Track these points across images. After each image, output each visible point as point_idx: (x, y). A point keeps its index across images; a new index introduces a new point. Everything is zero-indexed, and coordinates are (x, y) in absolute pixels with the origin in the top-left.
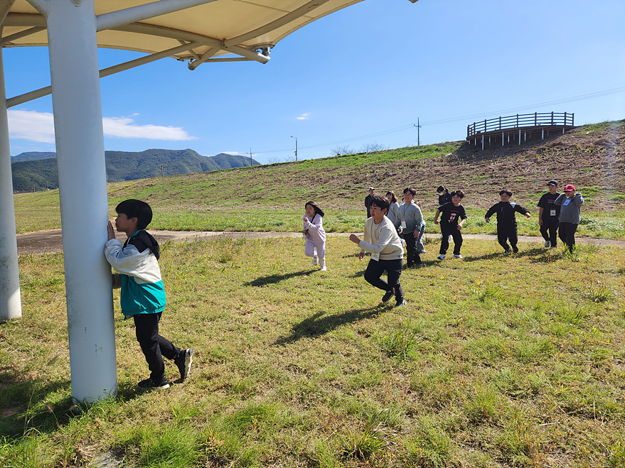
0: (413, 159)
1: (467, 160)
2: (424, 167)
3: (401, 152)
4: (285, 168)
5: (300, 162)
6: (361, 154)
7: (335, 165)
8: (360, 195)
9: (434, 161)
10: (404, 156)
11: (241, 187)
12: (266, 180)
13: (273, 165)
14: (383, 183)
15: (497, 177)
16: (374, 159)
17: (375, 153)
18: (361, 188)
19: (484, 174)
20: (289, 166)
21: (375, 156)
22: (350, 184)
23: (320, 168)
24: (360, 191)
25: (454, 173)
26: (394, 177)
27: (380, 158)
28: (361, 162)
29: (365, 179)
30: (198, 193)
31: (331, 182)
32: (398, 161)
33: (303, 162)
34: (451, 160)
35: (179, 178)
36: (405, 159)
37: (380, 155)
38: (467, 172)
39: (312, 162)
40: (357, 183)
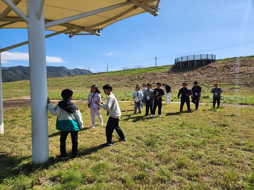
0: (154, 72)
1: (175, 72)
2: (158, 75)
3: (149, 69)
4: (103, 75)
5: (109, 72)
6: (133, 69)
7: (123, 73)
8: (133, 86)
9: (162, 72)
10: (151, 70)
11: (85, 82)
12: (95, 79)
13: (98, 73)
14: (142, 81)
15: (186, 79)
16: (139, 71)
17: (139, 69)
18: (133, 83)
19: (181, 78)
20: (104, 74)
21: (139, 70)
22: (129, 81)
23: (117, 75)
24: (133, 84)
25: (170, 77)
26: (147, 79)
28: (133, 72)
29: (135, 79)
30: (67, 84)
31: (122, 80)
32: (148, 72)
33: (110, 72)
34: (169, 72)
35: (59, 78)
36: (151, 71)
37: (141, 70)
38: (175, 77)
39: (114, 72)
40: (132, 81)
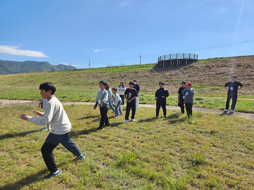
0: (137, 70)
1: (157, 71)
2: (140, 73)
3: (132, 67)
4: (83, 71)
5: (90, 69)
6: (116, 67)
7: (105, 70)
8: (113, 84)
9: (145, 71)
11: (62, 78)
12: (74, 76)
13: (79, 70)
14: (123, 79)
15: (168, 79)
16: (121, 69)
17: (122, 66)
18: (114, 81)
19: (163, 77)
20: (85, 70)
22: (110, 79)
23: (98, 72)
25: (152, 76)
26: (128, 77)
27: (123, 69)
28: (116, 70)
29: (116, 77)
30: (43, 81)
31: (102, 78)
32: (131, 70)
33: (92, 69)
34: (151, 71)
35: (36, 74)
36: (133, 69)
38: (157, 76)
39: (95, 69)
40: (113, 79)
